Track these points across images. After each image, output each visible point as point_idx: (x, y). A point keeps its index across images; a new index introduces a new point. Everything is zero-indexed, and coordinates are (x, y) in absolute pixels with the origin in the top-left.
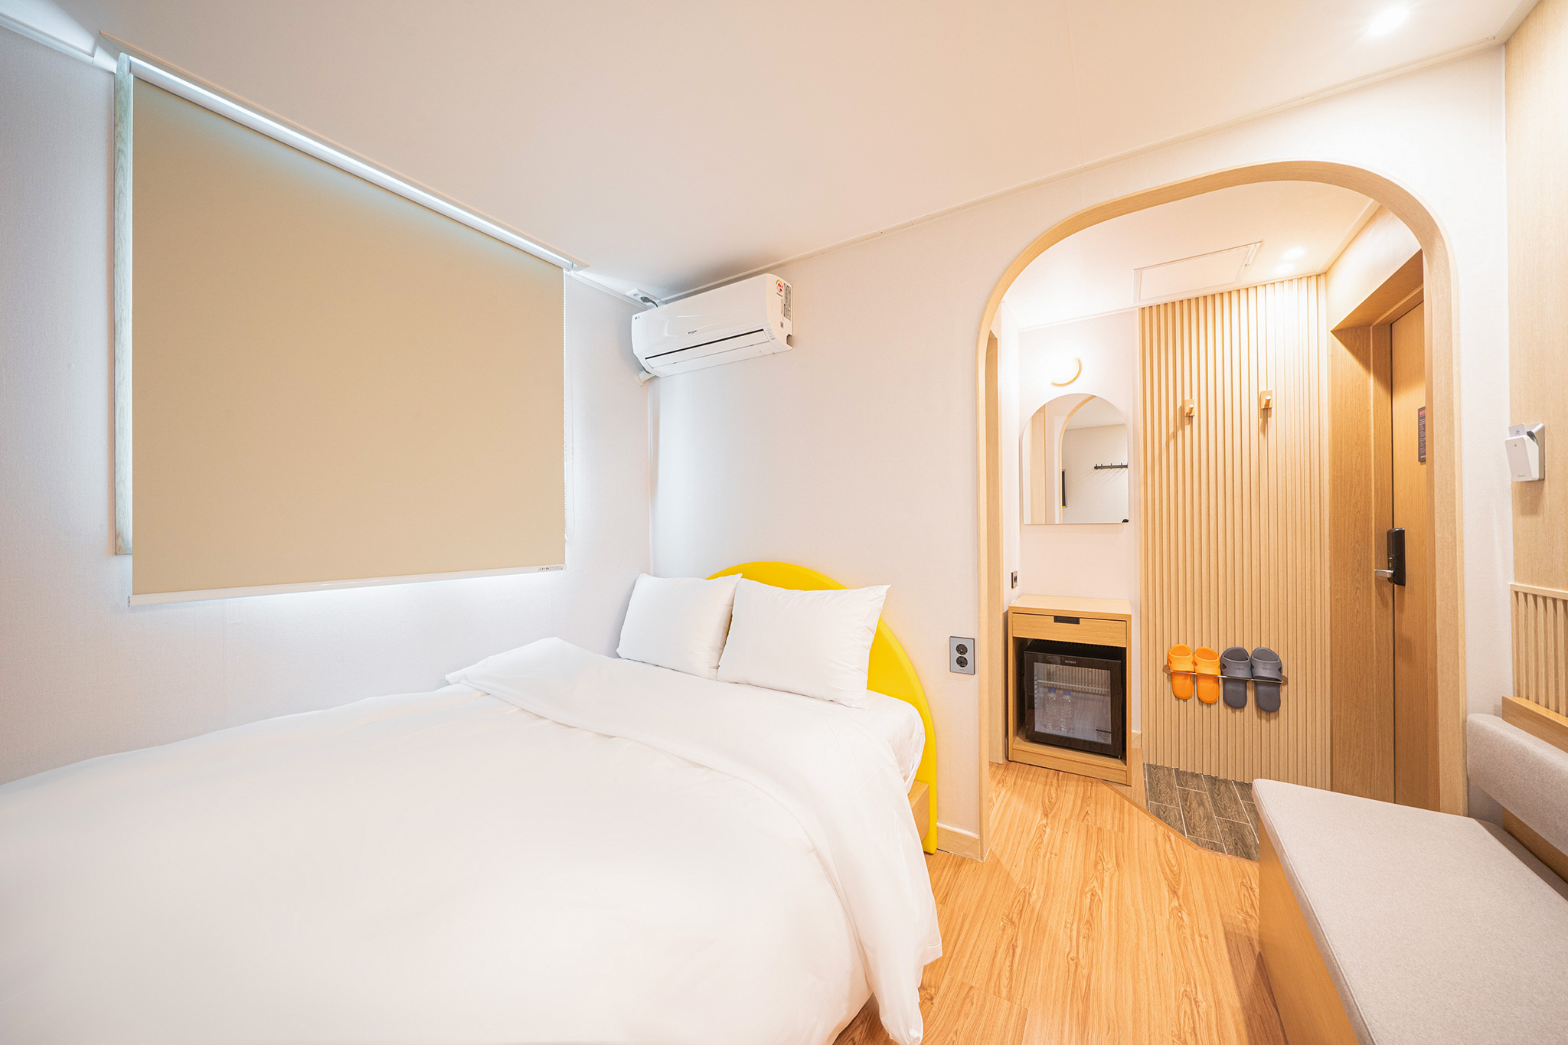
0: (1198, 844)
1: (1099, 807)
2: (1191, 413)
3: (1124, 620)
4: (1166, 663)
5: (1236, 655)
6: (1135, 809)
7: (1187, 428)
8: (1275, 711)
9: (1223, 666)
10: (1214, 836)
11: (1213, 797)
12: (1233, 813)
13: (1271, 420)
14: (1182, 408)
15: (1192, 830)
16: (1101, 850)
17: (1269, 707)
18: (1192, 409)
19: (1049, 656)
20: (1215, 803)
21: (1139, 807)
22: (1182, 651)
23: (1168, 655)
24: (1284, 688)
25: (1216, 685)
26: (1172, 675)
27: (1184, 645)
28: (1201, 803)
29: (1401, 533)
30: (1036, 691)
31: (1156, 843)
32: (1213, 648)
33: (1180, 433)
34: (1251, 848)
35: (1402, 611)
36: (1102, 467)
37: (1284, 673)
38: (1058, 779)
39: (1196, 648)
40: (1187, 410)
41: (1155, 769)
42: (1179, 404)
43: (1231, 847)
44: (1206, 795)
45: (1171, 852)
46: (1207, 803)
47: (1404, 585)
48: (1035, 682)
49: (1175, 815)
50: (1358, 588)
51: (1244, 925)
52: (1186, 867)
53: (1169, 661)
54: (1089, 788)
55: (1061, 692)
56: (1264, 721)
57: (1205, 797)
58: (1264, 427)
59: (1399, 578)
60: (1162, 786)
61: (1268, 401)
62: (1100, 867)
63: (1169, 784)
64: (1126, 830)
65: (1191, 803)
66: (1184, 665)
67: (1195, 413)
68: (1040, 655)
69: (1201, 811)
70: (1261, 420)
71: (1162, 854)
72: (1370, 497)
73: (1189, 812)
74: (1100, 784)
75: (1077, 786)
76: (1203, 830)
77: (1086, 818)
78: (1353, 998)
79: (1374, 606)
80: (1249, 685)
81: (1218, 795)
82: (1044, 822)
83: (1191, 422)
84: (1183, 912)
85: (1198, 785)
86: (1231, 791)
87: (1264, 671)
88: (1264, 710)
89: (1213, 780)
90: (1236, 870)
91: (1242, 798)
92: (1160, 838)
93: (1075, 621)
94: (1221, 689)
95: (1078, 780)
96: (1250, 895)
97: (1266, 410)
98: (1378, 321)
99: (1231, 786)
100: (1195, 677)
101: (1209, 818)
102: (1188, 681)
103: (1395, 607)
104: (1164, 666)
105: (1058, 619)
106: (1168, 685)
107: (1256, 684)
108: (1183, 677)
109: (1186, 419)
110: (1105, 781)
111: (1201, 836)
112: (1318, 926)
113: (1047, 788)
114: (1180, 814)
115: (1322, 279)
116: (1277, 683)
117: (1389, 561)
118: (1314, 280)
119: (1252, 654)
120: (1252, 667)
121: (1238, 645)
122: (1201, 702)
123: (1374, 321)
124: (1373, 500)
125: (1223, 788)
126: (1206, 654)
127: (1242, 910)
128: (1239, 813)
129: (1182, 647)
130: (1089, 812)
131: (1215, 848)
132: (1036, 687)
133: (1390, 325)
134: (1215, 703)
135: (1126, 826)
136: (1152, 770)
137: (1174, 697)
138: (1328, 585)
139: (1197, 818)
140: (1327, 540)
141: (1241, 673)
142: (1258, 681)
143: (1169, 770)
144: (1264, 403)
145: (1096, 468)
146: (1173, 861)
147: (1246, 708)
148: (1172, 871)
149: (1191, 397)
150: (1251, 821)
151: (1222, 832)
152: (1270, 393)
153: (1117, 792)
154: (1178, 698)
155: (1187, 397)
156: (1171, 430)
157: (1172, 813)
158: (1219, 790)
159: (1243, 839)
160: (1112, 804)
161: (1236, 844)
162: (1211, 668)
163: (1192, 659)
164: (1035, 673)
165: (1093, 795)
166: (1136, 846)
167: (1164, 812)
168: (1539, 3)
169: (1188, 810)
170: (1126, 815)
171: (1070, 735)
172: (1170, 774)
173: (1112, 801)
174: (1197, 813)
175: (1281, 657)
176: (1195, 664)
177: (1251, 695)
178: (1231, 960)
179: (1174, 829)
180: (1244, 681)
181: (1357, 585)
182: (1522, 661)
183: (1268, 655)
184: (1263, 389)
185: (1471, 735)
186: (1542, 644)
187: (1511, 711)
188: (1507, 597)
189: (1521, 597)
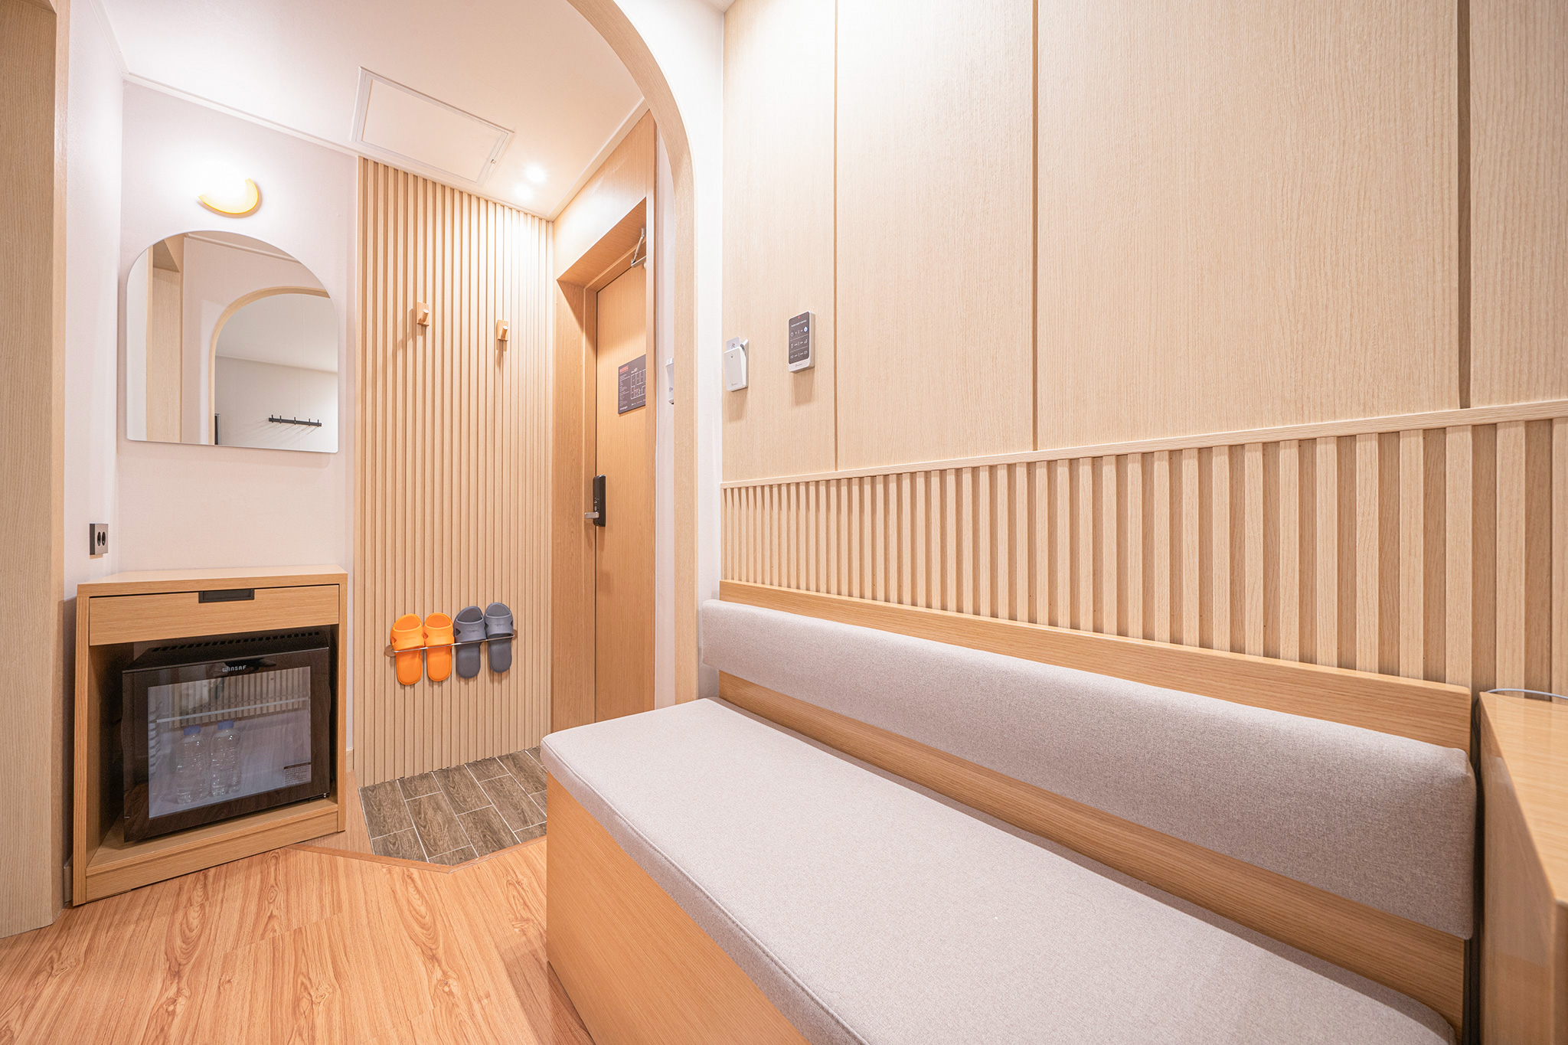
0: (443, 862)
1: (293, 892)
2: (424, 321)
3: (334, 583)
4: (388, 643)
5: (470, 615)
6: (355, 862)
7: (420, 339)
8: (506, 670)
9: (457, 632)
10: (460, 840)
11: (448, 793)
12: (474, 801)
13: (506, 354)
14: (414, 313)
15: (432, 848)
16: (304, 970)
17: (500, 668)
18: (426, 314)
19: (184, 669)
20: (452, 800)
21: (359, 856)
22: (410, 623)
23: (392, 631)
24: (514, 642)
25: (448, 656)
26: (395, 655)
27: (412, 615)
28: (438, 808)
29: (603, 478)
30: (151, 743)
31: (395, 897)
32: (446, 613)
33: (410, 343)
34: (500, 832)
35: (602, 549)
36: (280, 421)
37: (515, 628)
38: (205, 886)
39: (426, 616)
40: (420, 316)
41: (373, 791)
42: (410, 307)
43: (481, 843)
44: (441, 795)
45: (417, 896)
46: (443, 804)
47: (604, 526)
48: (151, 726)
49: (409, 840)
50: (572, 532)
51: (524, 939)
52: (440, 905)
53: (393, 639)
54: (273, 869)
55: (212, 728)
56: (496, 684)
57: (440, 797)
58: (500, 360)
59: (600, 522)
60: (387, 810)
61: (505, 331)
62: (304, 1004)
63: (395, 804)
64: (346, 906)
65: (426, 814)
66: (413, 640)
67: (429, 321)
68: (165, 671)
69: (439, 818)
70: (497, 351)
71: (405, 908)
72: (581, 447)
73: (425, 827)
74: (293, 852)
75: (247, 878)
76: (445, 842)
77: (270, 926)
78: (790, 976)
79: (583, 548)
80: (483, 647)
81: (454, 788)
82: (172, 992)
83: (424, 334)
84: (451, 981)
85: (430, 787)
86: (466, 776)
87: (497, 628)
88: (497, 671)
89: (445, 773)
90: (498, 870)
91: (479, 779)
92: (398, 887)
93: (247, 594)
94: (454, 660)
95: (249, 867)
96: (519, 893)
97: (502, 342)
98: (591, 283)
99: (465, 771)
100: (423, 653)
101: (450, 821)
102: (417, 660)
103: (596, 545)
104: (386, 648)
105: (206, 596)
106: (390, 672)
107: (490, 644)
108: (410, 657)
109: (419, 328)
110: (301, 844)
111: (444, 850)
112: (698, 894)
113: (180, 915)
114: (415, 835)
115: (550, 225)
116: (508, 638)
117: (594, 505)
118: (544, 223)
119: (486, 612)
120: (486, 626)
121: (472, 604)
122: (431, 681)
123: (588, 283)
124: (584, 450)
125: (457, 778)
126: (437, 621)
127: (517, 918)
128: (479, 798)
129: (412, 617)
130: (275, 913)
131: (466, 857)
132: (152, 734)
133: (596, 293)
134: (447, 679)
135: (344, 897)
136: (369, 794)
137: (398, 685)
138: (550, 530)
139: (436, 829)
140: (550, 487)
141: (475, 634)
142: (490, 640)
143: (392, 783)
144: (500, 332)
145: (272, 420)
146: (423, 910)
147: (479, 675)
148: (423, 926)
149: (425, 301)
150: (492, 800)
151: (467, 831)
152: (506, 324)
153: (321, 851)
154: (403, 685)
155: (420, 300)
156: (400, 337)
157: (405, 839)
158: (453, 781)
159: (489, 827)
160: (317, 874)
161: (485, 836)
162: (442, 637)
163: (422, 632)
164: (152, 707)
165: (281, 878)
166: (365, 922)
167: (394, 844)
168: (735, 2)
169: (423, 825)
170: (343, 881)
171: (231, 796)
172: (394, 789)
173: (316, 870)
174: (435, 823)
175: (513, 610)
176: (425, 636)
177: (484, 659)
178: (522, 1004)
179: (411, 861)
180: (477, 645)
181: (572, 529)
182: (729, 548)
183: (500, 610)
184: (499, 317)
185: (706, 620)
186: (744, 528)
187: (727, 591)
188: (718, 495)
189: (729, 492)
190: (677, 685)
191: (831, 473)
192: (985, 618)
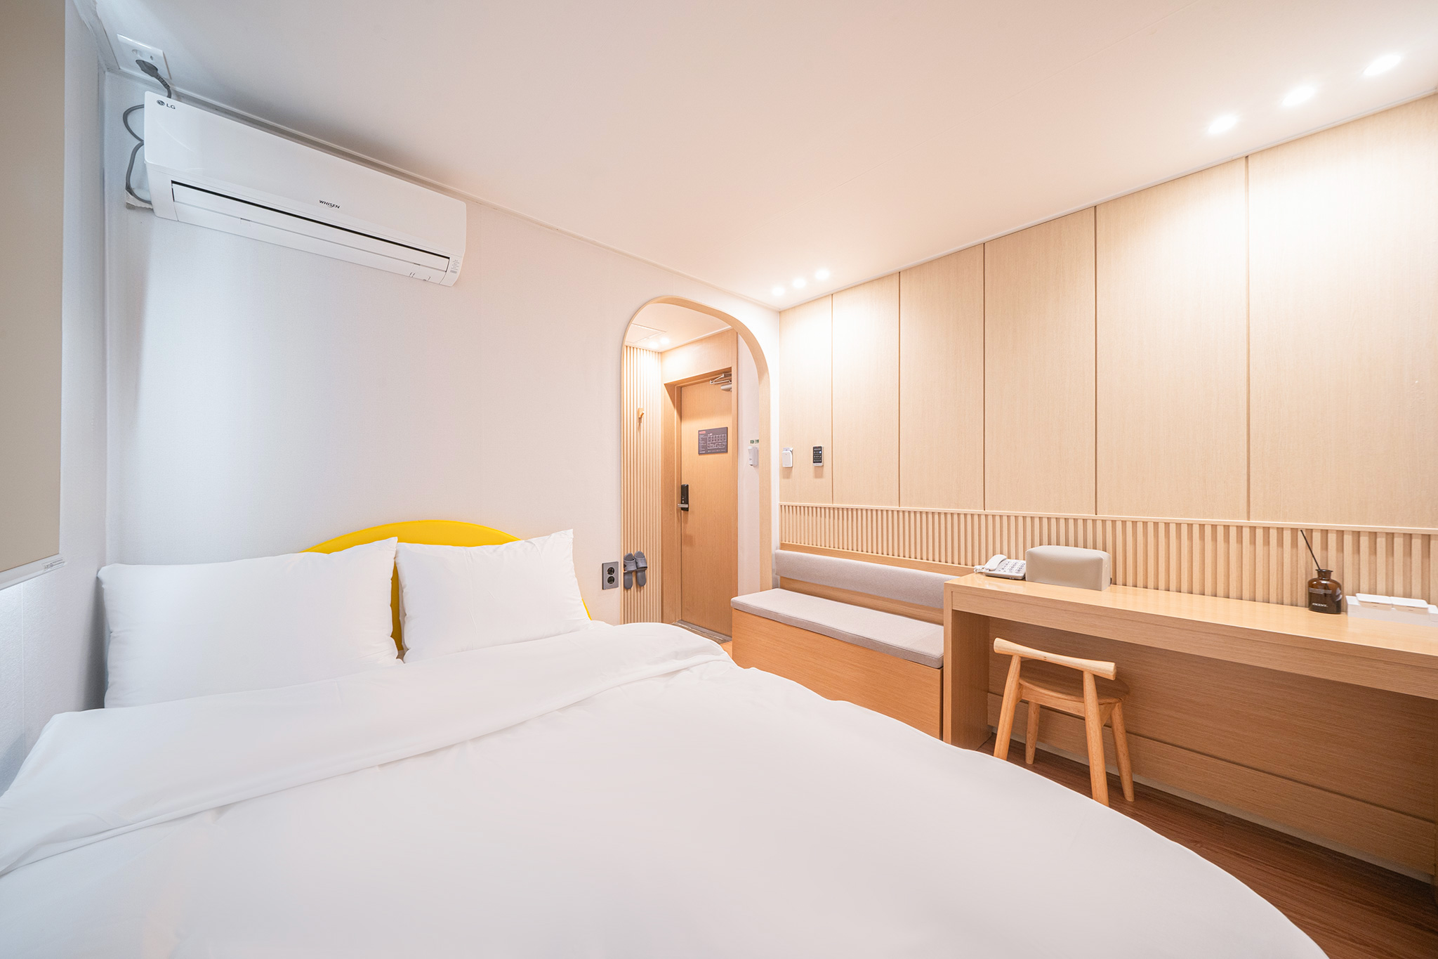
5: (631, 557)
8: (645, 584)
9: (623, 566)
13: (642, 424)
17: (641, 584)
24: (648, 571)
29: (686, 485)
35: (689, 522)
37: (647, 564)
47: (688, 509)
50: (669, 513)
56: (639, 592)
58: (639, 428)
59: (686, 508)
61: (643, 414)
70: (638, 424)
79: (676, 522)
80: (634, 573)
87: (641, 564)
88: (640, 586)
97: (640, 418)
103: (681, 521)
107: (637, 572)
115: (660, 355)
116: (645, 569)
117: (682, 500)
118: (657, 354)
119: (635, 556)
120: (637, 563)
121: (630, 552)
124: (675, 471)
133: (680, 388)
138: (660, 514)
140: (660, 491)
141: (632, 567)
142: (638, 570)
144: (641, 414)
147: (632, 588)
152: (642, 408)
175: (646, 555)
177: (634, 580)
182: (783, 528)
183: (641, 555)
184: (639, 407)
185: (777, 557)
186: (791, 522)
187: (783, 546)
188: (778, 508)
189: (783, 507)
190: (761, 585)
191: (830, 505)
192: (885, 555)
